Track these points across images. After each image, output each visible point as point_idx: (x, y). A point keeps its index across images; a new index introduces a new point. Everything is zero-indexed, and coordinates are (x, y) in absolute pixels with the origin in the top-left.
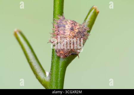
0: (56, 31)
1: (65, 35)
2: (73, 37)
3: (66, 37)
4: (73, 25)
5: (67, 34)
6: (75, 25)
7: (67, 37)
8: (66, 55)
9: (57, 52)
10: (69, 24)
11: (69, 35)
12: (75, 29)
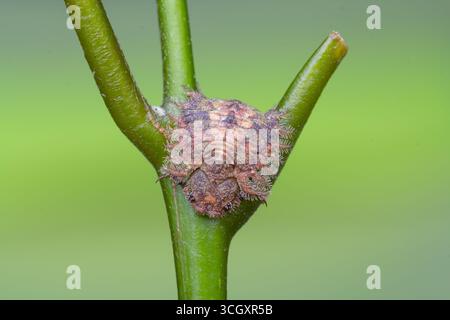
4: (232, 110)
8: (224, 204)
9: (193, 201)
10: (219, 109)
12: (242, 120)
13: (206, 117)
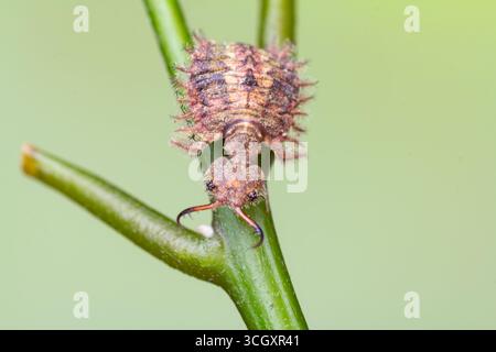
0: (193, 104)
1: (234, 111)
2: (261, 108)
3: (237, 117)
4: (249, 66)
5: (237, 104)
6: (255, 64)
7: (241, 117)
10: (234, 68)
11: (248, 107)
12: (262, 79)
13: (222, 82)
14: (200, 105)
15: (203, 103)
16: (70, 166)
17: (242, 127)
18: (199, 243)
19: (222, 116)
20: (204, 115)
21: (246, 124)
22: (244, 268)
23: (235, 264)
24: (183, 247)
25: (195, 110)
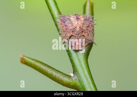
2: (81, 24)
5: (75, 24)
12: (81, 18)
13: (70, 20)
14: (65, 27)
15: (66, 26)
16: (33, 60)
17: (77, 28)
18: (70, 79)
19: (72, 28)
20: (67, 29)
21: (78, 28)
22: (83, 85)
23: (80, 84)
24: (65, 80)
25: (64, 28)
